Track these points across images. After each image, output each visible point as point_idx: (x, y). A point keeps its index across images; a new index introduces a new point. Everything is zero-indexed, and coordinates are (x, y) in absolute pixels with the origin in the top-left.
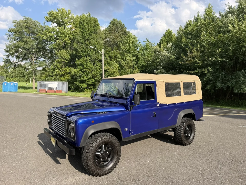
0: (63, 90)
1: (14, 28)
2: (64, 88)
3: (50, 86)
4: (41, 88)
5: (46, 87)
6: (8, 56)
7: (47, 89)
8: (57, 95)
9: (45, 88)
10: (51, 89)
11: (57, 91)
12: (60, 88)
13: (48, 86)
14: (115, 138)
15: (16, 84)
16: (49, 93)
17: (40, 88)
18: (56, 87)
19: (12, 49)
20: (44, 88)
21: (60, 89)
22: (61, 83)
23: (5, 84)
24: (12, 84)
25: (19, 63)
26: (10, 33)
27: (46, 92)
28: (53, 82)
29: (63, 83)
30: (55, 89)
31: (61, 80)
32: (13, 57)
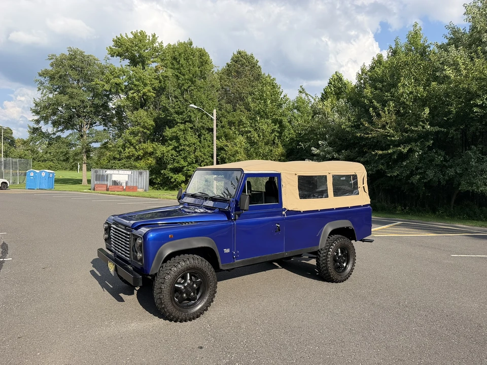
0: (140, 187)
1: (50, 68)
2: (142, 183)
3: (115, 178)
4: (98, 182)
5: (107, 180)
6: (38, 122)
7: (109, 183)
8: (127, 195)
9: (106, 183)
10: (118, 185)
11: (129, 188)
12: (134, 182)
13: (111, 178)
14: (207, 263)
15: (51, 175)
16: (113, 193)
17: (96, 182)
18: (127, 180)
19: (46, 108)
20: (103, 183)
21: (135, 185)
22: (136, 172)
23: (32, 174)
24: (43, 174)
25: (58, 134)
26: (42, 79)
27: (107, 190)
28: (121, 172)
29: (141, 173)
30: (124, 185)
31: (135, 168)
32: (46, 123)
